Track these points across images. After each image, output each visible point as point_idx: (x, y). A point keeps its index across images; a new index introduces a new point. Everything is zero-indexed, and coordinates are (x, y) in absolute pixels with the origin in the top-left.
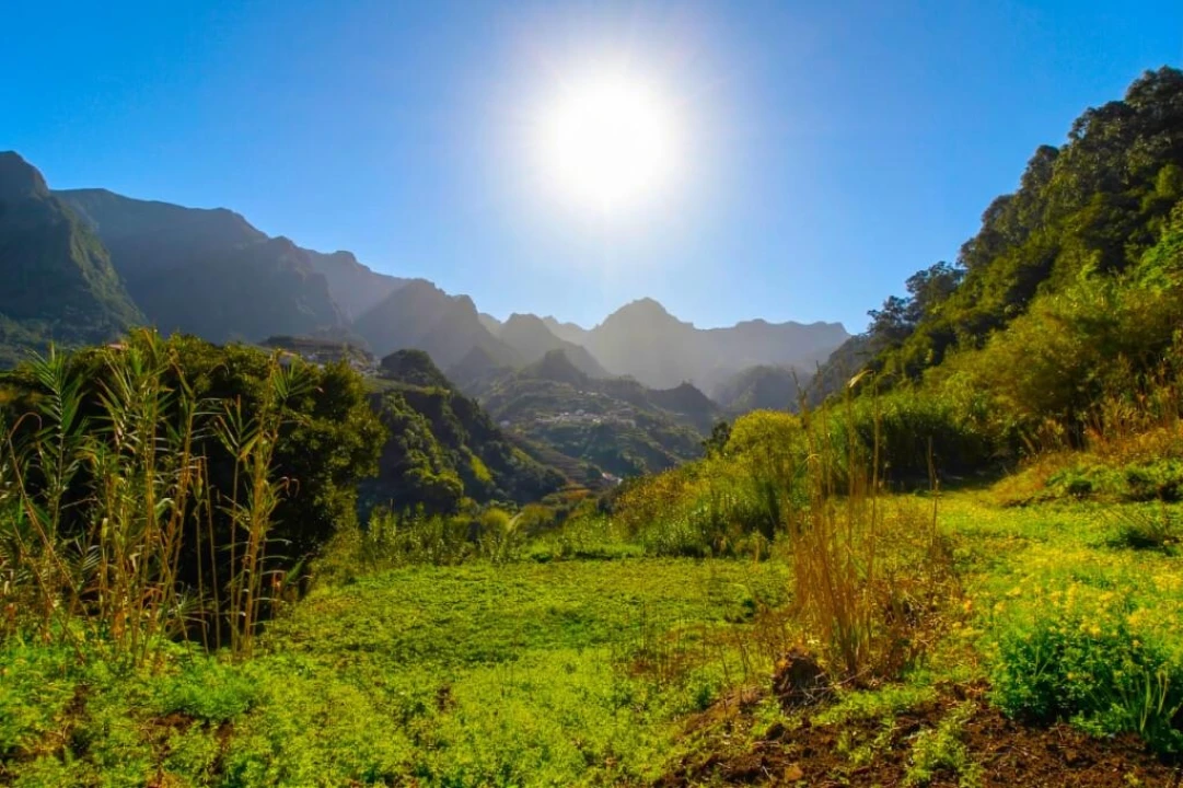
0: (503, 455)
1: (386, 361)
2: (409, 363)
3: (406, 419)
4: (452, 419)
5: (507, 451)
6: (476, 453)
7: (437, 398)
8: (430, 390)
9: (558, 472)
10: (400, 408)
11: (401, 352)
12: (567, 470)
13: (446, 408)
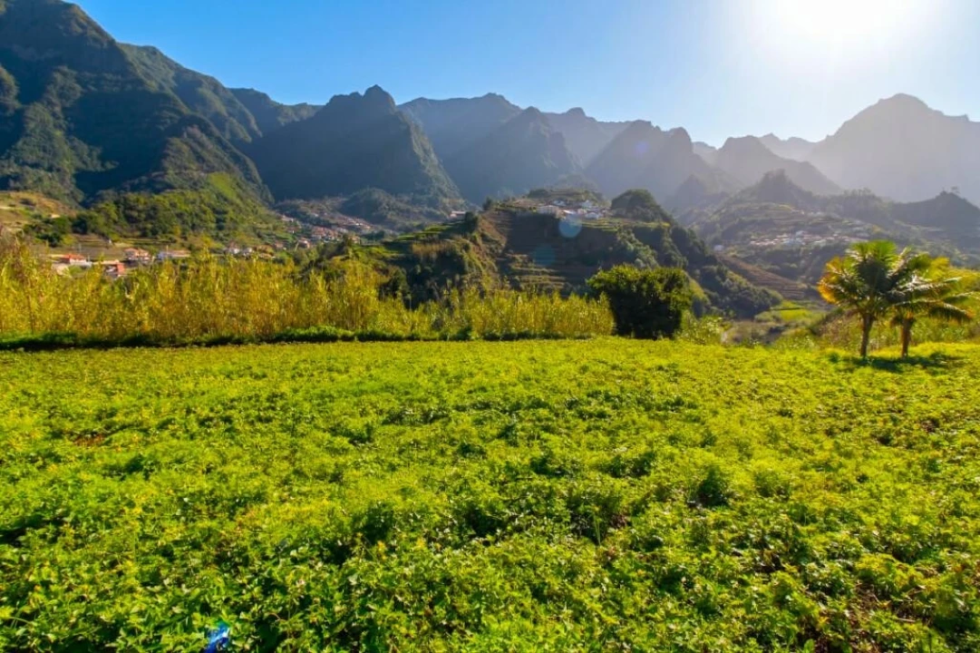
0: (718, 278)
1: (616, 203)
2: (634, 202)
3: (636, 251)
4: (672, 248)
5: (722, 275)
6: (693, 276)
7: (659, 231)
8: (653, 225)
9: (773, 293)
10: (631, 241)
11: (628, 193)
12: (780, 291)
13: (668, 240)
